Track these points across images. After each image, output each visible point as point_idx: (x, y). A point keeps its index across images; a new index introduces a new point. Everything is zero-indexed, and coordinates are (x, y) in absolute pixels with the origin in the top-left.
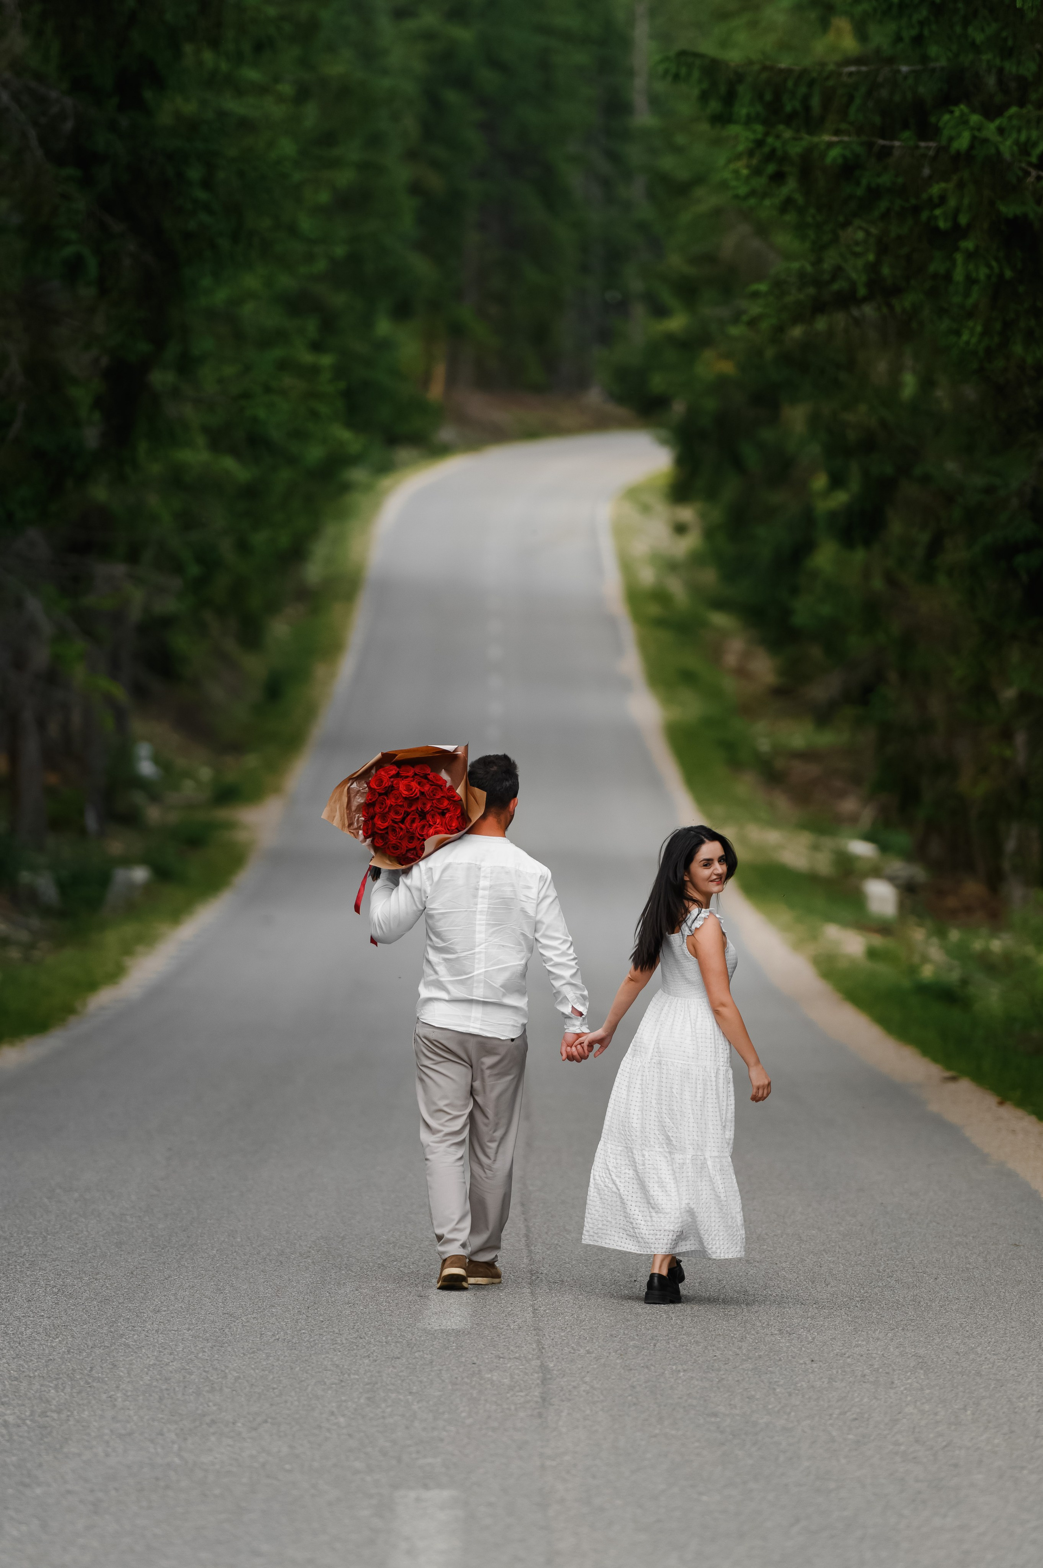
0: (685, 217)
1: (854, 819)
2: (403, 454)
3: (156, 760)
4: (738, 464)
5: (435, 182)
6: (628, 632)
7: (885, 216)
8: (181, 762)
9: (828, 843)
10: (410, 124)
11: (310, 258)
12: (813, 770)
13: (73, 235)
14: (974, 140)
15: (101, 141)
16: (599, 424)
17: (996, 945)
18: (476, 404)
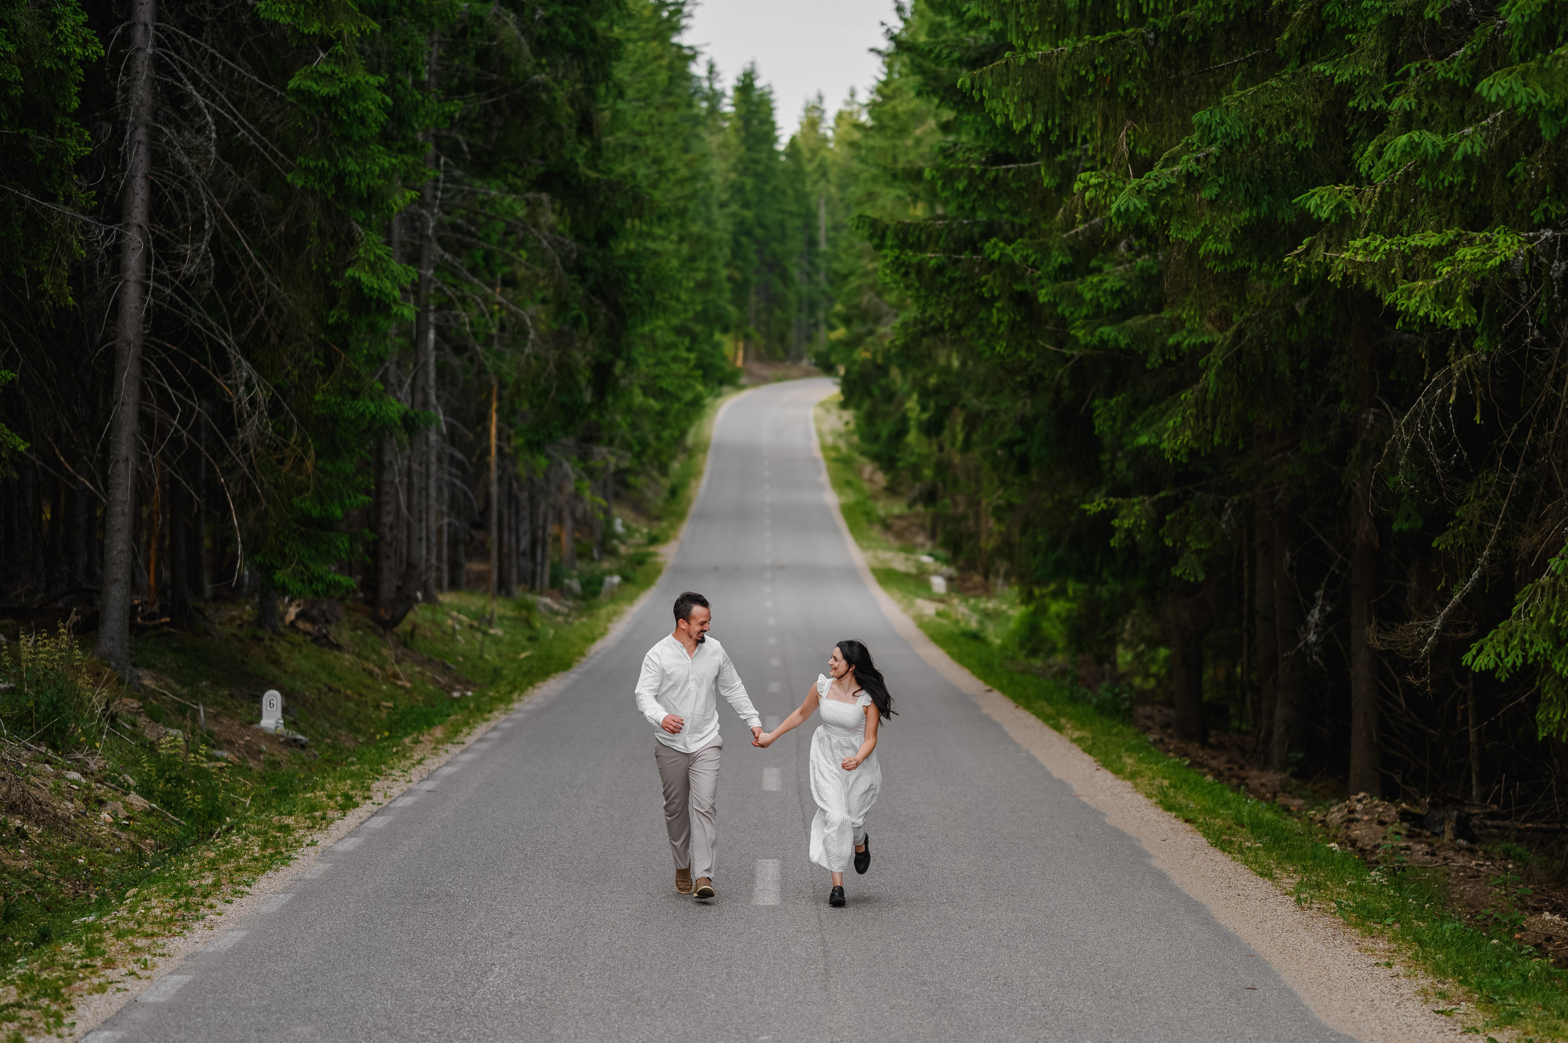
0: (846, 289)
1: (923, 546)
2: (726, 389)
3: (624, 525)
4: (870, 394)
5: (737, 275)
6: (823, 465)
7: (957, 292)
8: (634, 526)
9: (912, 557)
10: (727, 251)
11: (686, 311)
12: (904, 523)
13: (577, 306)
14: (1001, 255)
15: (589, 262)
16: (807, 375)
17: (990, 605)
18: (757, 368)
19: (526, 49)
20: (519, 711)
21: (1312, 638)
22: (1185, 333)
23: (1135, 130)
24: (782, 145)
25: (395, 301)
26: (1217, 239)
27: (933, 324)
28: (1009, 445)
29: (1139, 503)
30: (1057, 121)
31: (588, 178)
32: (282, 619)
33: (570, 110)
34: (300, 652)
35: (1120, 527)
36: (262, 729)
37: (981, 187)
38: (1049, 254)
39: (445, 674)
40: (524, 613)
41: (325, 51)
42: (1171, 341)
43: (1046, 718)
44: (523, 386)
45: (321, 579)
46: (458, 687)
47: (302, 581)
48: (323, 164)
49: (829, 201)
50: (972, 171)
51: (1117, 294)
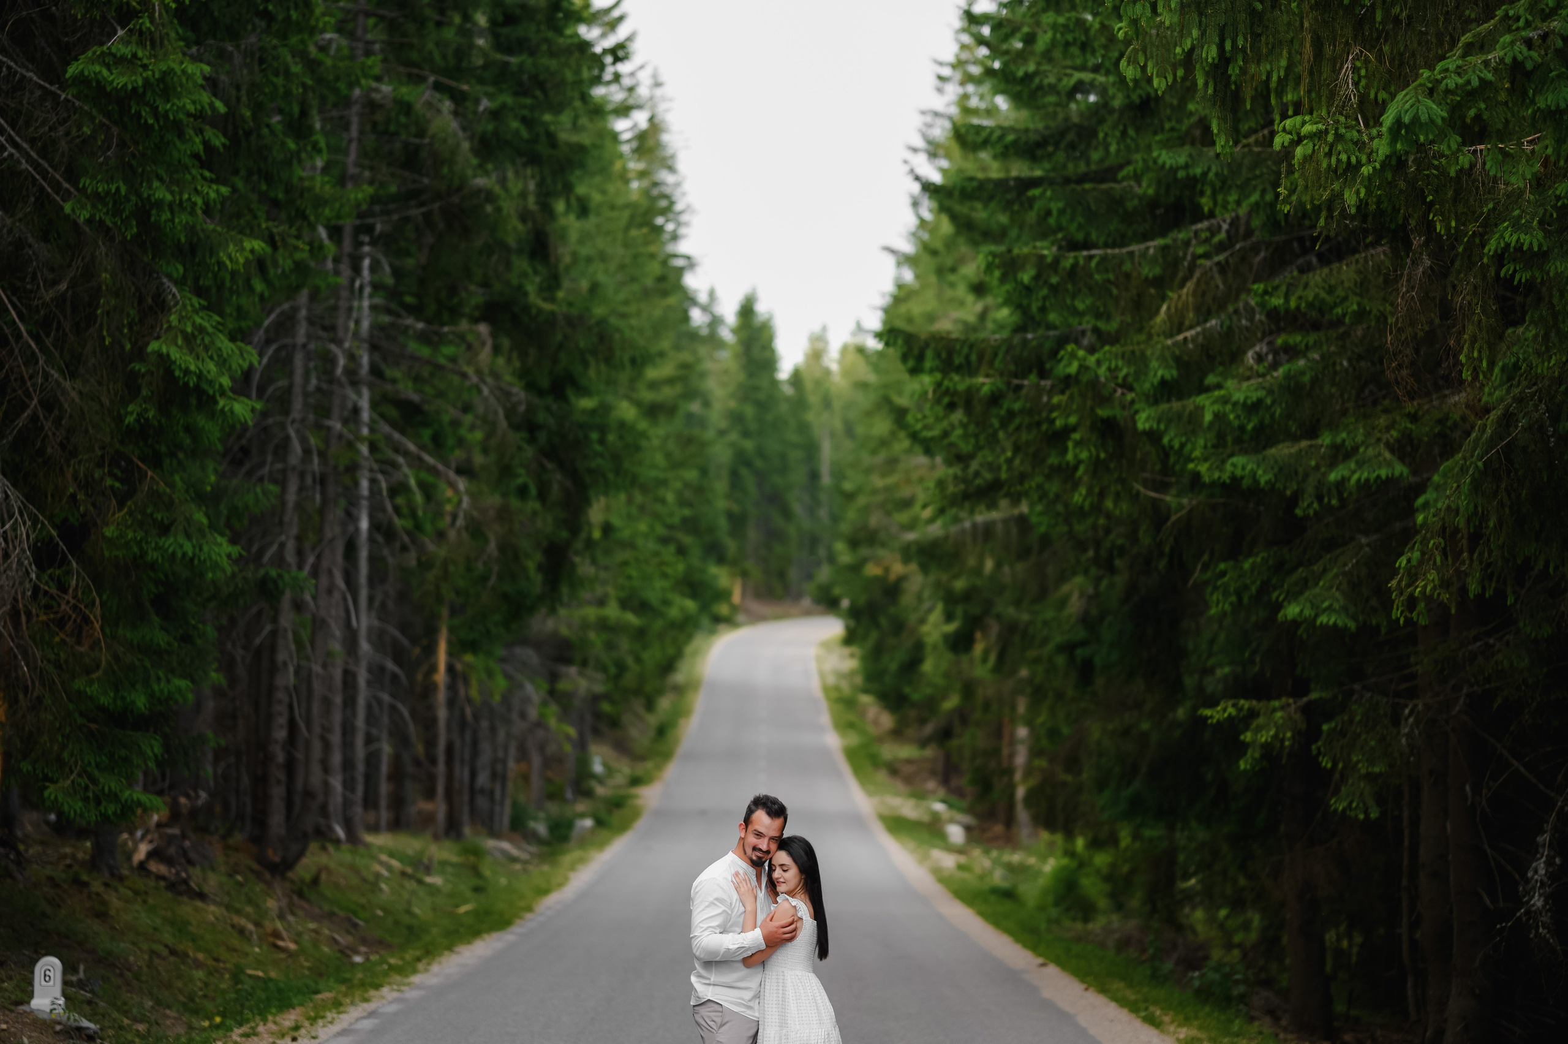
1: (934, 792)
2: (722, 627)
3: (603, 765)
5: (735, 508)
7: (1018, 428)
8: (615, 766)
9: (922, 804)
10: (725, 482)
12: (913, 769)
13: (522, 471)
14: (1081, 366)
15: (541, 417)
16: (808, 613)
17: (1016, 858)
18: (756, 607)
19: (466, 145)
20: (418, 987)
21: (1538, 902)
22: (1353, 466)
23: (1367, 61)
24: (784, 372)
25: (223, 393)
26: (1516, 226)
27: (978, 481)
28: (1068, 648)
29: (1282, 708)
30: (1240, 43)
31: (540, 311)
32: (129, 857)
33: (520, 227)
34: (145, 902)
35: (1254, 742)
36: (32, 1011)
37: (1054, 280)
38: (1147, 366)
39: (349, 932)
40: (472, 859)
41: (123, 28)
42: (1333, 476)
43: (1133, 1008)
44: (452, 568)
45: (114, 797)
46: (363, 949)
47: (86, 800)
48: (118, 189)
49: (833, 435)
50: (1042, 257)
51: (1253, 408)
